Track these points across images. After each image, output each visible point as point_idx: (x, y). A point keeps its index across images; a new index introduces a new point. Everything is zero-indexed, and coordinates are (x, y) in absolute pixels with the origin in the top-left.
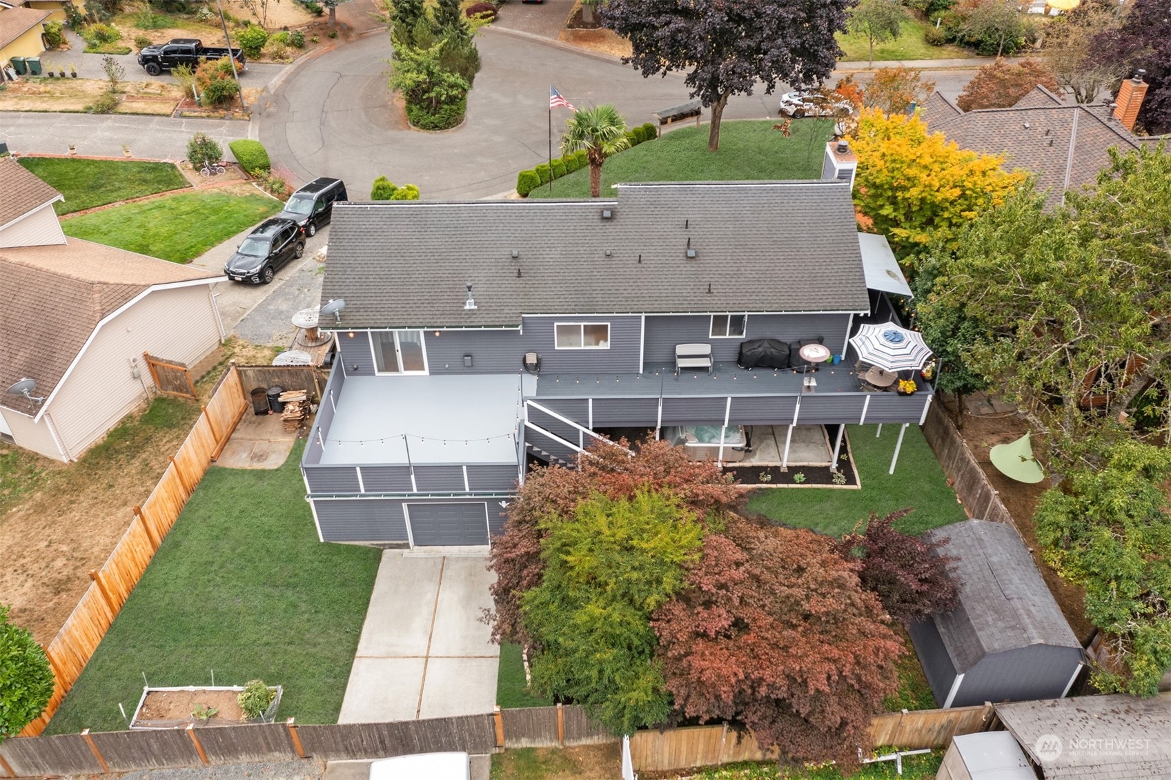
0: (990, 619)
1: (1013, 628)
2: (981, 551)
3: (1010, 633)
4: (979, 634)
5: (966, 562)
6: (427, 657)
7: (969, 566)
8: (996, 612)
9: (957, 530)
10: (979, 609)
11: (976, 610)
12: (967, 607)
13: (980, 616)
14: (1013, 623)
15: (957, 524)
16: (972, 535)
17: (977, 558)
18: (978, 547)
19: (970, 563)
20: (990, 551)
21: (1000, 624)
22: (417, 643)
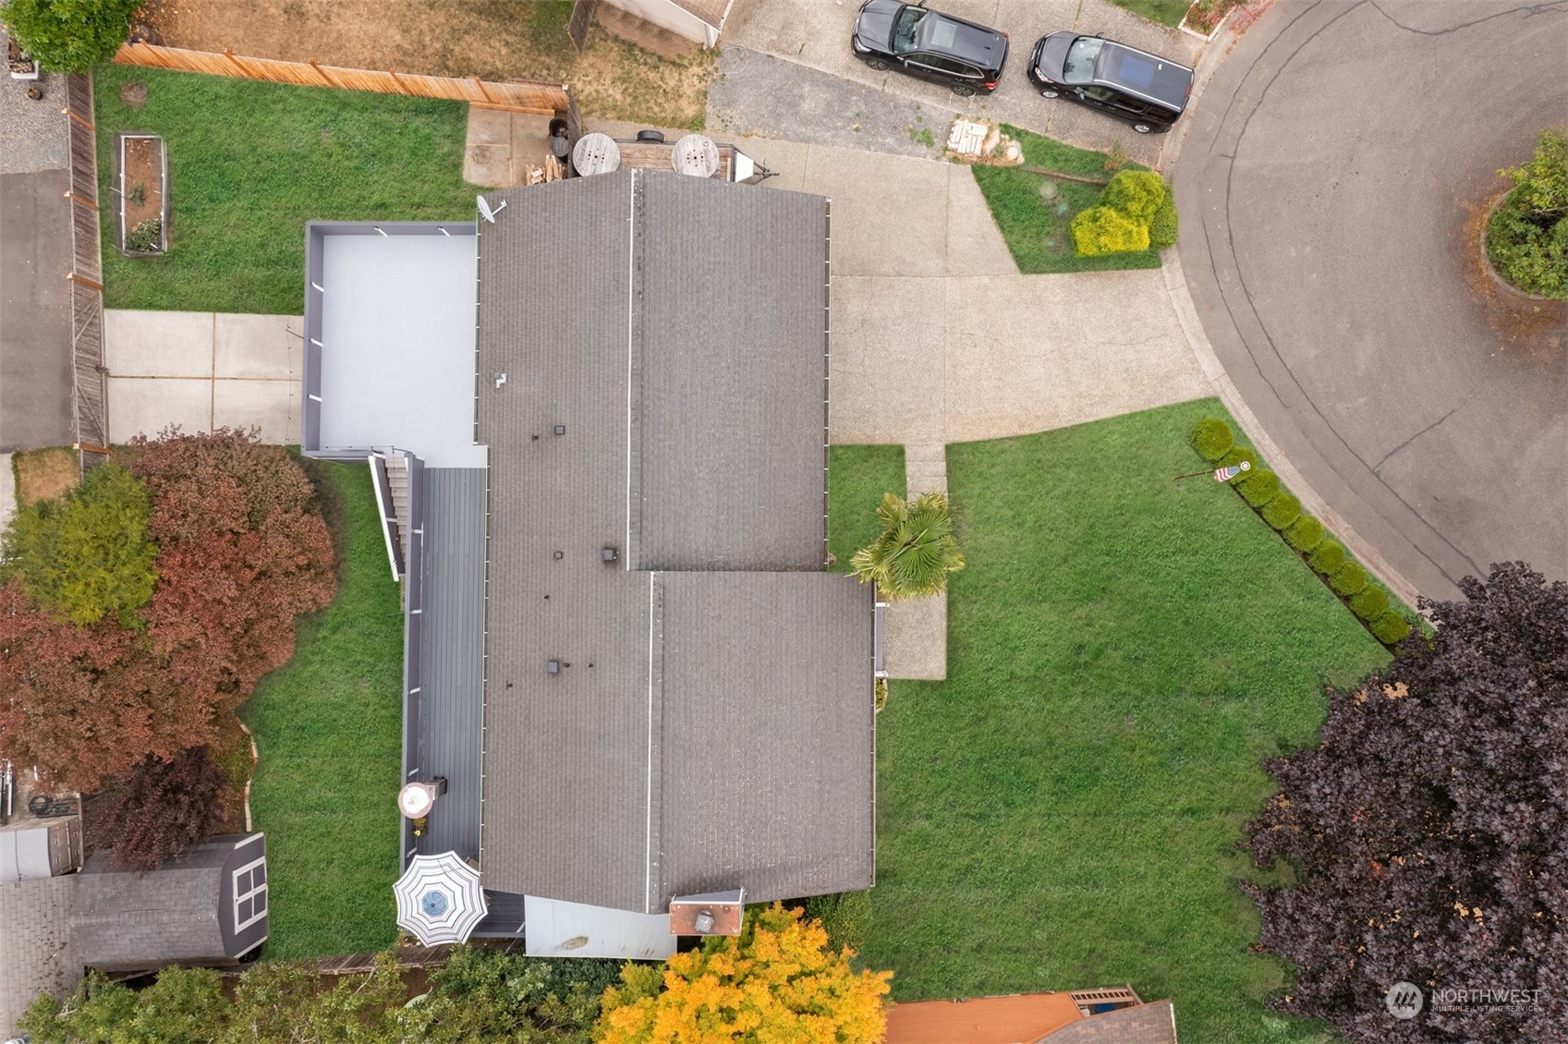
0: (107, 890)
1: (92, 906)
2: (179, 908)
3: (88, 902)
4: (98, 876)
5: (172, 891)
6: (213, 378)
7: (167, 892)
8: (113, 898)
9: (211, 895)
10: (122, 885)
11: (123, 881)
12: (127, 874)
13: (114, 883)
14: (96, 909)
15: (218, 898)
16: (200, 907)
17: (173, 903)
18: (185, 908)
19: (171, 894)
20: (176, 917)
21: (100, 897)
22: (229, 366)
